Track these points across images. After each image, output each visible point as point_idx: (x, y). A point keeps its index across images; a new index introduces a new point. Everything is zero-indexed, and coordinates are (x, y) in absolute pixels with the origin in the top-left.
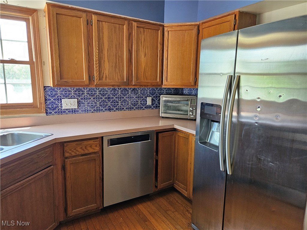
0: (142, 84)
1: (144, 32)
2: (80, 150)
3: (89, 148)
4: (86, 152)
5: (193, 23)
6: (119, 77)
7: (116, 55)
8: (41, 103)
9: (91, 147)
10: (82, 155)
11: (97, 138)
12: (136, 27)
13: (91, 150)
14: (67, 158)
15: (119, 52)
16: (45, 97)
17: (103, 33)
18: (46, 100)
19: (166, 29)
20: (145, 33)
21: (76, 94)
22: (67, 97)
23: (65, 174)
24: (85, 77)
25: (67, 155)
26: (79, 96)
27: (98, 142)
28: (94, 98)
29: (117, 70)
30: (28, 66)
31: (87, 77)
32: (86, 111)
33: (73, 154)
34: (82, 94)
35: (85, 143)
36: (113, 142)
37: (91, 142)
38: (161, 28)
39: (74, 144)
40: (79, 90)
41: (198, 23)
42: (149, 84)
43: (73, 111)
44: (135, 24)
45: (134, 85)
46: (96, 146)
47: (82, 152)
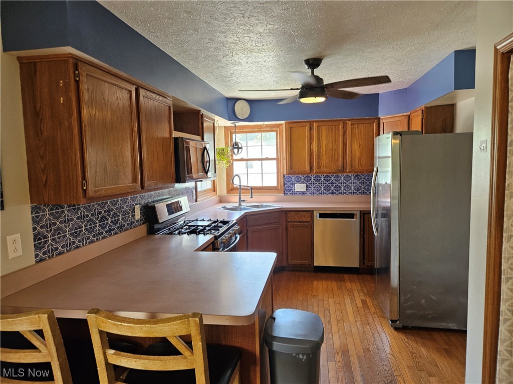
0: (356, 171)
1: (358, 127)
2: (297, 218)
3: (304, 218)
4: (301, 220)
5: (405, 114)
6: (335, 166)
7: (332, 149)
8: (281, 187)
9: (304, 217)
10: (299, 222)
11: (309, 211)
12: (350, 125)
13: (305, 220)
14: (289, 222)
15: (335, 146)
16: (284, 182)
17: (322, 134)
18: (284, 184)
19: (381, 121)
20: (360, 128)
21: (305, 180)
22: (298, 182)
23: (287, 232)
24: (307, 168)
25: (289, 220)
26: (308, 182)
27: (309, 214)
28: (319, 183)
29: (333, 160)
30: (275, 161)
31: (309, 167)
32: (313, 194)
33: (293, 220)
34: (310, 180)
35: (301, 213)
36: (322, 216)
37: (305, 213)
38: (376, 121)
39: (294, 213)
40: (308, 177)
41: (409, 113)
42: (364, 171)
43: (303, 193)
44: (349, 123)
45: (349, 172)
46: (308, 217)
47: (298, 220)
